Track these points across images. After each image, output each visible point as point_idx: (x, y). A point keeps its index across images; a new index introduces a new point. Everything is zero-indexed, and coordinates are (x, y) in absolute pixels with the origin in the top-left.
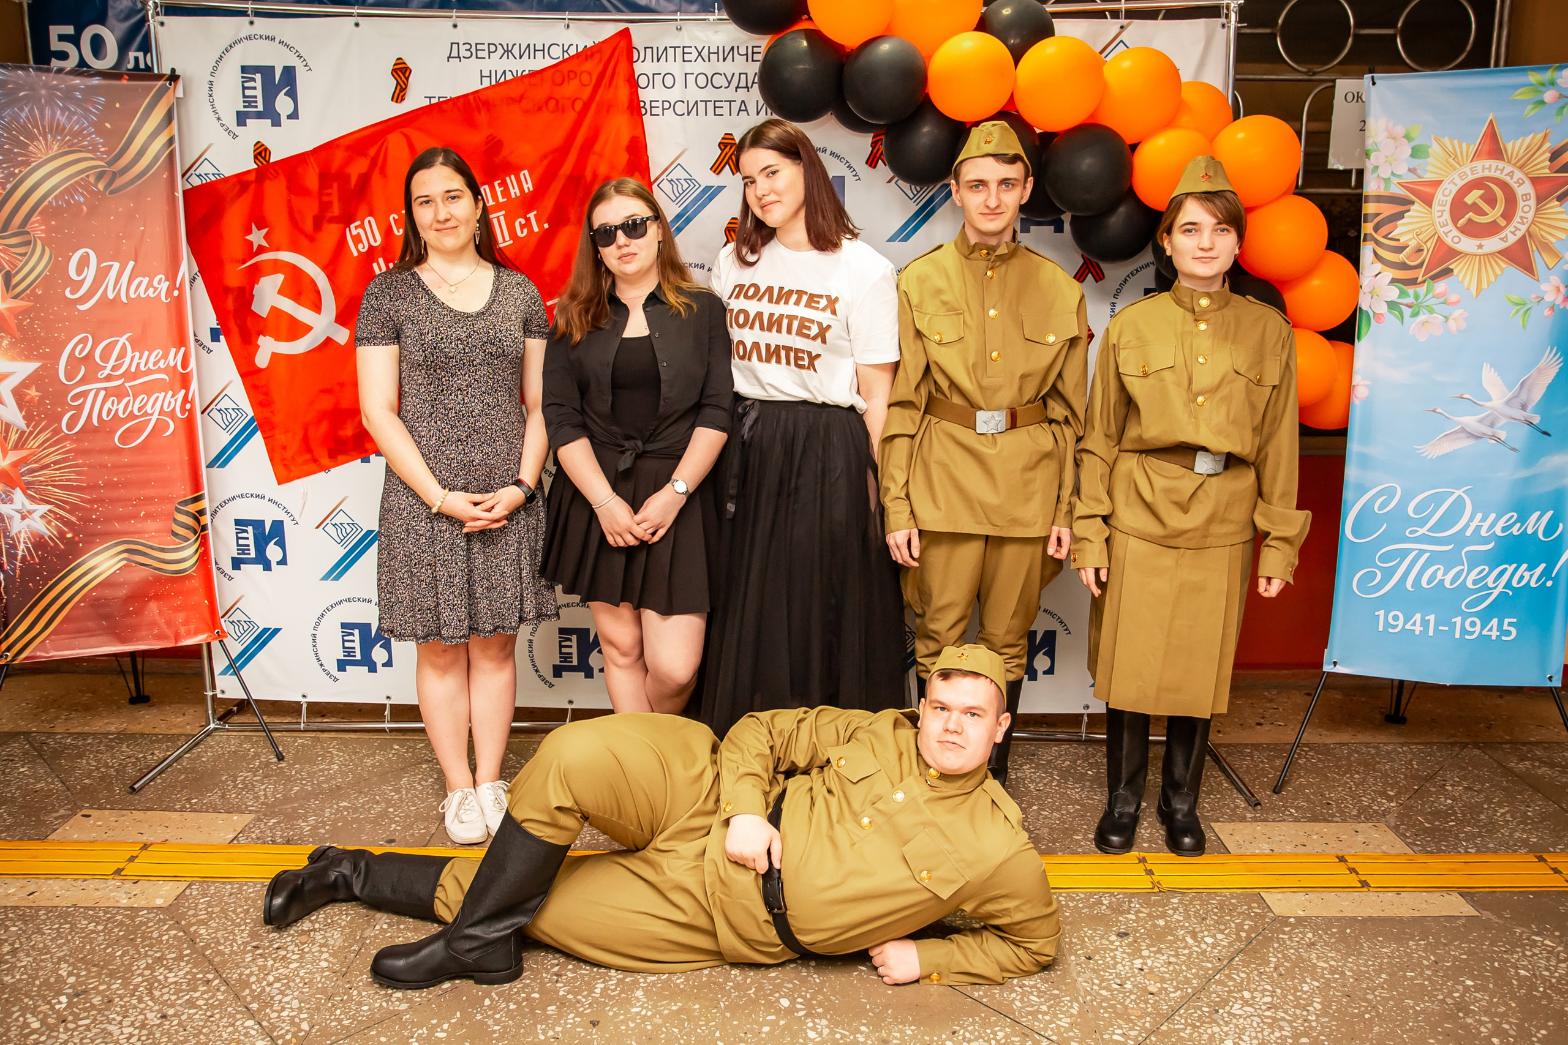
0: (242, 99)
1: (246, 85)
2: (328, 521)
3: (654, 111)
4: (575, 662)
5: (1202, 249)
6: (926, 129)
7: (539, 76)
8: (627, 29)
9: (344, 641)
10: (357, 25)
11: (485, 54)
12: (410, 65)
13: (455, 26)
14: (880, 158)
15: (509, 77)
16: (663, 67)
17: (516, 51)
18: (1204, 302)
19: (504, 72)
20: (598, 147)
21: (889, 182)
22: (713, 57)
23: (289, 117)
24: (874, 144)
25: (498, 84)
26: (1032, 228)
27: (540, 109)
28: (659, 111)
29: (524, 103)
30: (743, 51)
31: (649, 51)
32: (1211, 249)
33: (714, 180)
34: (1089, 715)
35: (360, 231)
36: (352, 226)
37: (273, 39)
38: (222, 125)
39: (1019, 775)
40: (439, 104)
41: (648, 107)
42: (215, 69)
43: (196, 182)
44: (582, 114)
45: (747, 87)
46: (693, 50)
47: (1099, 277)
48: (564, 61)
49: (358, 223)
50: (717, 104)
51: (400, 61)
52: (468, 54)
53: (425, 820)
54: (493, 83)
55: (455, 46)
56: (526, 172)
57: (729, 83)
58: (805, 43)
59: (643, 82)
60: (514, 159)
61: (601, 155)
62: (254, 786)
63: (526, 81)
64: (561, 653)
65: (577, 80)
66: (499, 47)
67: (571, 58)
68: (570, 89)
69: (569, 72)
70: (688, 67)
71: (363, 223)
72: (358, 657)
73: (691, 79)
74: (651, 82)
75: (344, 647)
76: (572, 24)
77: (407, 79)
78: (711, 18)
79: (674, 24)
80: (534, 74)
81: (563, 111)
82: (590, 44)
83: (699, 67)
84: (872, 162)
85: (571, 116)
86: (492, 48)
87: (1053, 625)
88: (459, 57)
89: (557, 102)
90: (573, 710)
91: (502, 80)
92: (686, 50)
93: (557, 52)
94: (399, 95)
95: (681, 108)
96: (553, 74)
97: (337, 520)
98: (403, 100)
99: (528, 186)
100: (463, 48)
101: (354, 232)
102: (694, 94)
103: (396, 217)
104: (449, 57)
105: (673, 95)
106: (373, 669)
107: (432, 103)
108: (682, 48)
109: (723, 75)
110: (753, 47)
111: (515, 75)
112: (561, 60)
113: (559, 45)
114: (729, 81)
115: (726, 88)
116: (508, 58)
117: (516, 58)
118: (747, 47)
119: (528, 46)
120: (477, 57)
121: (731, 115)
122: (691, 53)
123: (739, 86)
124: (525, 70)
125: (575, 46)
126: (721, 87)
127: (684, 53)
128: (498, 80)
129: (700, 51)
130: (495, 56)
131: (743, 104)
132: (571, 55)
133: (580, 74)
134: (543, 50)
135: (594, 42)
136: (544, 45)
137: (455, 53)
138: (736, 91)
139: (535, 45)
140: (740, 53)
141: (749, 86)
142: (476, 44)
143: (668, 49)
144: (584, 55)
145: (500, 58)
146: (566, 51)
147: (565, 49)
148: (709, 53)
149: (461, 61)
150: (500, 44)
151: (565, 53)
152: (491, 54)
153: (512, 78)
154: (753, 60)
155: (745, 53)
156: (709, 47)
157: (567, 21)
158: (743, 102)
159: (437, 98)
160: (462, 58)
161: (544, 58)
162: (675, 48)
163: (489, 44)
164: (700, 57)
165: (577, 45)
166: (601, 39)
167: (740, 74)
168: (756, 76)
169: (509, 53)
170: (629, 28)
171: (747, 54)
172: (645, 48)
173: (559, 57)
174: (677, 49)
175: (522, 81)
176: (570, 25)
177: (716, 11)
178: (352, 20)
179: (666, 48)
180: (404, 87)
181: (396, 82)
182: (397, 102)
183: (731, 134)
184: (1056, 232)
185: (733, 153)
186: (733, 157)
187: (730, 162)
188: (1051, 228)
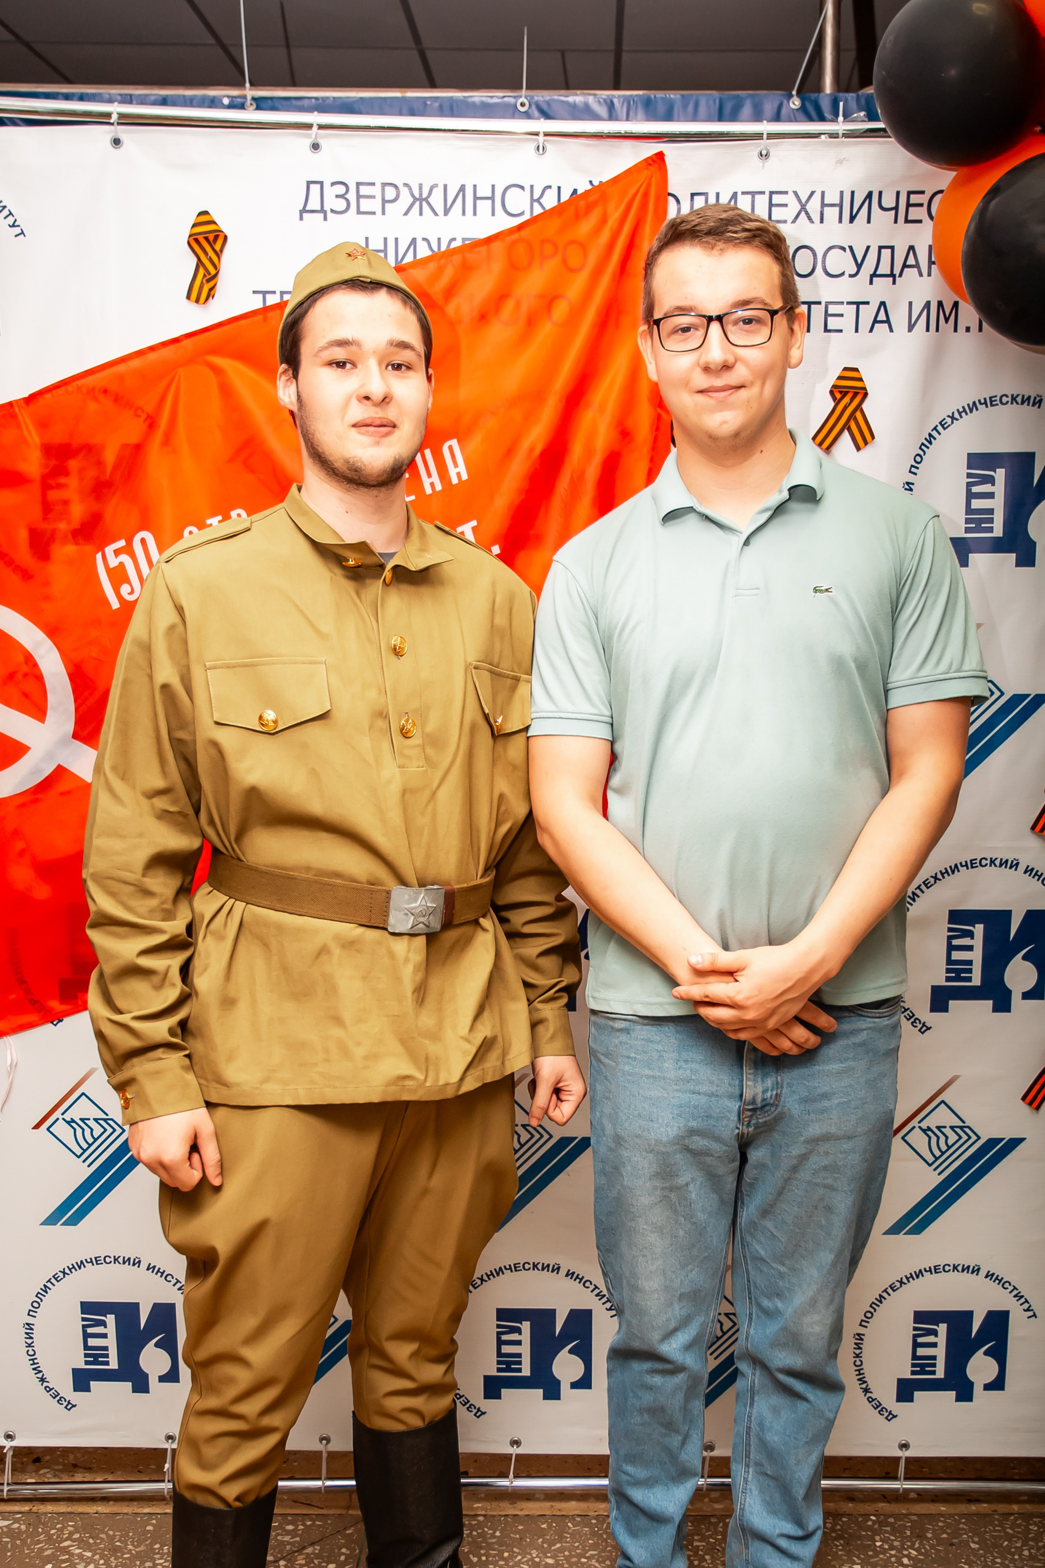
2: (57, 1114)
4: (526, 1371)
7: (483, 250)
8: (659, 154)
9: (86, 1336)
10: (117, 138)
11: (374, 205)
12: (224, 225)
13: (316, 147)
15: (423, 252)
17: (437, 200)
19: (414, 241)
22: (832, 213)
30: (889, 201)
35: (125, 558)
36: (109, 550)
45: (892, 275)
46: (790, 199)
48: (534, 220)
49: (122, 543)
50: (832, 309)
51: (204, 218)
52: (341, 205)
55: (315, 189)
56: (454, 443)
57: (859, 266)
63: (459, 260)
64: (501, 1354)
65: (557, 261)
66: (404, 191)
67: (548, 214)
69: (543, 242)
71: (129, 542)
72: (114, 1364)
75: (86, 1347)
76: (553, 146)
77: (219, 255)
78: (828, 129)
79: (752, 147)
80: (473, 247)
82: (583, 187)
86: (390, 193)
89: (518, 304)
91: (409, 258)
92: (776, 199)
93: (519, 202)
94: (202, 287)
96: (513, 246)
97: (75, 1113)
98: (209, 296)
99: (459, 472)
100: (330, 192)
101: (113, 562)
104: (304, 211)
106: (141, 1385)
107: (268, 304)
108: (767, 194)
109: (848, 250)
110: (909, 193)
111: (435, 249)
112: (527, 217)
113: (522, 188)
114: (859, 262)
115: (851, 276)
116: (421, 214)
117: (436, 214)
118: (898, 193)
119: (462, 189)
120: (359, 212)
121: (857, 331)
122: (786, 205)
123: (878, 273)
124: (454, 239)
125: (555, 190)
126: (843, 274)
127: (771, 205)
128: (399, 259)
129: (804, 201)
130: (395, 210)
131: (882, 308)
132: (548, 207)
133: (566, 247)
134: (492, 198)
135: (591, 182)
136: (493, 186)
137: (314, 204)
138: (871, 283)
139: (475, 186)
140: (884, 205)
141: (897, 271)
142: (358, 184)
143: (739, 195)
144: (571, 211)
145: (406, 214)
146: (538, 200)
147: (536, 196)
148: (823, 205)
149: (325, 219)
150: (406, 185)
151: (536, 205)
152: (387, 205)
153: (429, 253)
154: (907, 221)
155: (894, 205)
156: (823, 193)
157: (541, 138)
158: (883, 304)
159: (278, 294)
160: (329, 214)
161: (493, 214)
162: (753, 194)
163: (384, 185)
164: (803, 214)
165: (559, 188)
166: (606, 177)
167: (880, 248)
168: (911, 253)
169: (424, 203)
170: (664, 152)
171: (896, 208)
172: (693, 195)
173: (522, 213)
174: (757, 196)
175: (451, 261)
176: (548, 145)
177: (841, 119)
178: (106, 133)
179: (735, 195)
180: (213, 272)
181: (195, 260)
182: (197, 301)
183: (855, 370)
185: (859, 407)
186: (858, 414)
187: (853, 424)
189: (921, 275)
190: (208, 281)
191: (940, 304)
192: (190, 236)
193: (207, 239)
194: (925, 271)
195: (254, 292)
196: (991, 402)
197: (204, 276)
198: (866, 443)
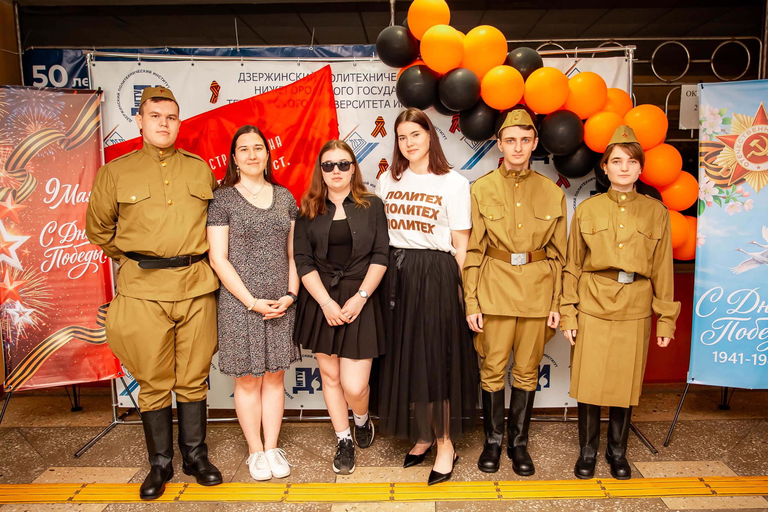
0: (134, 102)
1: (136, 95)
3: (343, 106)
4: (304, 386)
5: (623, 171)
6: (480, 114)
7: (285, 89)
8: (329, 65)
10: (193, 65)
11: (257, 78)
12: (219, 84)
13: (242, 65)
14: (456, 128)
15: (270, 90)
16: (347, 84)
17: (273, 77)
18: (624, 197)
19: (267, 87)
20: (314, 124)
21: (461, 140)
22: (372, 79)
24: (453, 121)
25: (264, 94)
27: (285, 106)
28: (345, 106)
29: (277, 103)
30: (387, 76)
31: (340, 76)
32: (627, 171)
33: (373, 140)
34: (568, 408)
37: (150, 72)
38: (124, 115)
39: (533, 439)
40: (234, 103)
41: (339, 104)
42: (121, 87)
43: (110, 144)
44: (306, 108)
46: (362, 75)
47: (567, 185)
50: (374, 102)
51: (214, 82)
52: (249, 79)
53: (229, 468)
54: (262, 93)
55: (242, 75)
56: (278, 137)
57: (380, 92)
58: (419, 72)
59: (337, 91)
60: (272, 130)
61: (316, 128)
62: (139, 453)
63: (278, 91)
64: (297, 381)
65: (304, 91)
66: (265, 75)
67: (301, 80)
68: (300, 96)
69: (300, 87)
70: (360, 84)
73: (361, 90)
74: (341, 92)
76: (301, 63)
77: (218, 91)
78: (371, 59)
79: (352, 63)
80: (282, 88)
81: (297, 107)
82: (310, 73)
83: (365, 84)
84: (452, 130)
85: (301, 109)
86: (261, 76)
87: (548, 362)
89: (294, 102)
90: (303, 410)
91: (266, 91)
92: (358, 76)
93: (294, 78)
94: (214, 99)
95: (356, 104)
96: (292, 88)
98: (216, 101)
99: (280, 144)
100: (246, 76)
102: (362, 97)
103: (213, 160)
104: (239, 80)
105: (352, 98)
107: (231, 103)
108: (356, 74)
109: (377, 87)
110: (392, 74)
111: (273, 89)
112: (296, 81)
113: (294, 74)
114: (380, 90)
115: (379, 94)
116: (269, 80)
117: (273, 81)
118: (389, 74)
119: (279, 74)
120: (253, 80)
121: (381, 107)
122: (361, 77)
123: (385, 93)
124: (277, 86)
125: (303, 74)
126: (376, 94)
127: (357, 77)
128: (264, 91)
129: (365, 76)
130: (262, 80)
132: (301, 78)
133: (306, 88)
134: (287, 76)
135: (312, 72)
136: (287, 73)
137: (242, 78)
138: (384, 96)
139: (282, 74)
141: (390, 93)
142: (253, 74)
144: (307, 79)
145: (265, 81)
147: (298, 76)
148: (370, 77)
149: (245, 82)
150: (265, 73)
151: (298, 78)
152: (260, 78)
154: (392, 80)
156: (370, 74)
157: (298, 62)
158: (387, 101)
159: (233, 100)
161: (287, 80)
163: (259, 74)
164: (365, 79)
166: (316, 71)
167: (386, 87)
168: (394, 88)
169: (270, 78)
171: (389, 77)
172: (338, 75)
173: (294, 80)
174: (354, 75)
175: (276, 92)
176: (300, 64)
177: (374, 56)
178: (190, 63)
179: (348, 75)
180: (216, 95)
181: (212, 93)
182: (213, 103)
183: (382, 117)
184: (545, 163)
185: (383, 126)
186: (383, 128)
187: (381, 131)
188: (544, 161)
195: (227, 100)
198: (385, 135)
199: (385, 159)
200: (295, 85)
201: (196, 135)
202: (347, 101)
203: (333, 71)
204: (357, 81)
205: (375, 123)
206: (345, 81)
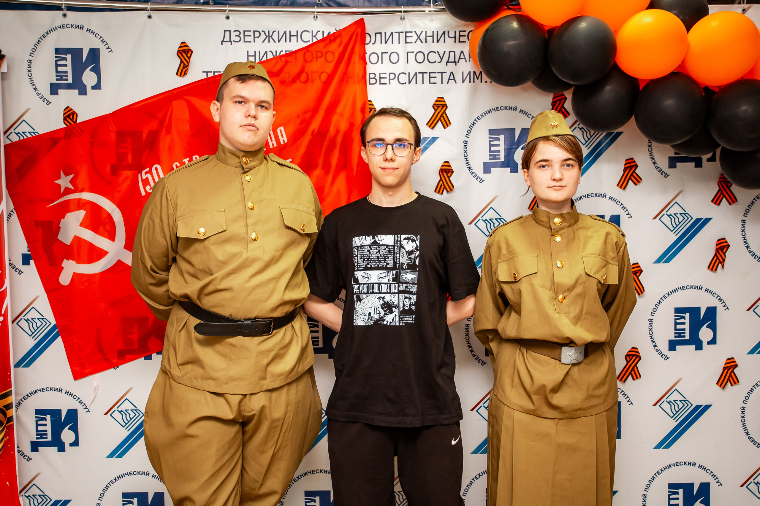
0: (55, 74)
1: (59, 63)
2: (115, 408)
3: (383, 81)
7: (294, 55)
8: (362, 19)
10: (150, 17)
11: (251, 39)
12: (191, 47)
13: (228, 18)
15: (270, 56)
16: (389, 47)
17: (275, 36)
19: (266, 52)
20: (339, 109)
22: (430, 39)
23: (94, 88)
24: (555, 103)
26: (678, 164)
27: (294, 80)
28: (386, 81)
30: (452, 34)
31: (378, 36)
35: (149, 175)
36: (143, 172)
37: (82, 28)
38: (38, 94)
40: (214, 77)
41: (378, 77)
42: (34, 51)
43: (15, 138)
44: (327, 84)
45: (455, 62)
46: (413, 34)
47: (732, 200)
48: (314, 44)
49: (148, 169)
50: (432, 75)
51: (183, 45)
52: (238, 39)
55: (227, 33)
56: (283, 127)
57: (442, 59)
59: (374, 58)
61: (342, 115)
63: (283, 59)
65: (322, 59)
66: (262, 34)
67: (319, 42)
68: (315, 66)
69: (317, 52)
70: (410, 47)
71: (151, 169)
73: (411, 56)
74: (380, 58)
77: (189, 58)
78: (427, 9)
79: (398, 16)
80: (289, 54)
81: (312, 82)
82: (333, 31)
83: (418, 47)
85: (318, 85)
86: (257, 34)
88: (230, 41)
89: (308, 75)
91: (264, 59)
92: (408, 34)
93: (307, 37)
94: (183, 71)
95: (404, 78)
96: (305, 53)
97: (123, 408)
98: (185, 74)
99: (285, 138)
100: (233, 34)
101: (144, 177)
102: (413, 68)
103: (178, 165)
104: (223, 41)
105: (397, 69)
107: (209, 77)
108: (404, 33)
109: (437, 53)
110: (460, 31)
111: (275, 55)
112: (310, 43)
113: (309, 32)
114: (441, 57)
115: (438, 62)
116: (269, 42)
117: (275, 42)
118: (455, 32)
119: (285, 32)
120: (245, 41)
121: (442, 83)
122: (412, 37)
123: (449, 61)
124: (282, 51)
125: (321, 32)
126: (435, 62)
127: (406, 37)
128: (261, 58)
129: (419, 35)
130: (259, 41)
131: (452, 74)
132: (319, 39)
133: (326, 53)
134: (297, 36)
135: (336, 29)
136: (297, 31)
137: (227, 38)
138: (447, 65)
139: (290, 31)
140: (450, 36)
141: (457, 60)
142: (244, 31)
143: (394, 34)
144: (328, 40)
145: (263, 42)
146: (315, 36)
147: (314, 35)
148: (426, 36)
149: (231, 44)
150: (263, 31)
151: (314, 38)
152: (256, 39)
153: (272, 57)
154: (460, 42)
155: (454, 36)
156: (426, 32)
157: (316, 14)
158: (452, 73)
159: (213, 72)
160: (233, 42)
161: (297, 41)
162: (399, 33)
163: (254, 31)
164: (419, 39)
165: (323, 32)
166: (342, 27)
167: (450, 52)
168: (462, 53)
169: (270, 38)
170: (364, 18)
171: (455, 37)
172: (376, 34)
173: (309, 41)
174: (401, 34)
175: (281, 59)
176: (318, 16)
177: (432, 5)
178: (145, 14)
179: (392, 34)
180: (186, 64)
181: (180, 60)
182: (180, 76)
183: (442, 98)
184: (696, 166)
185: (444, 112)
186: (444, 115)
187: (442, 119)
188: (694, 163)
189: (466, 62)
190: (184, 68)
191: (474, 72)
192: (178, 51)
193: (184, 52)
194: (468, 60)
195: (203, 72)
196: (497, 109)
197: (183, 66)
198: (448, 126)
199: (448, 162)
200: (310, 49)
201: (153, 125)
202: (390, 73)
203: (369, 28)
204: (406, 43)
205: (433, 107)
206: (386, 42)
